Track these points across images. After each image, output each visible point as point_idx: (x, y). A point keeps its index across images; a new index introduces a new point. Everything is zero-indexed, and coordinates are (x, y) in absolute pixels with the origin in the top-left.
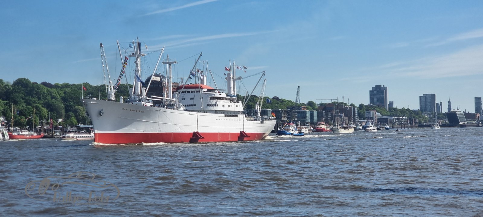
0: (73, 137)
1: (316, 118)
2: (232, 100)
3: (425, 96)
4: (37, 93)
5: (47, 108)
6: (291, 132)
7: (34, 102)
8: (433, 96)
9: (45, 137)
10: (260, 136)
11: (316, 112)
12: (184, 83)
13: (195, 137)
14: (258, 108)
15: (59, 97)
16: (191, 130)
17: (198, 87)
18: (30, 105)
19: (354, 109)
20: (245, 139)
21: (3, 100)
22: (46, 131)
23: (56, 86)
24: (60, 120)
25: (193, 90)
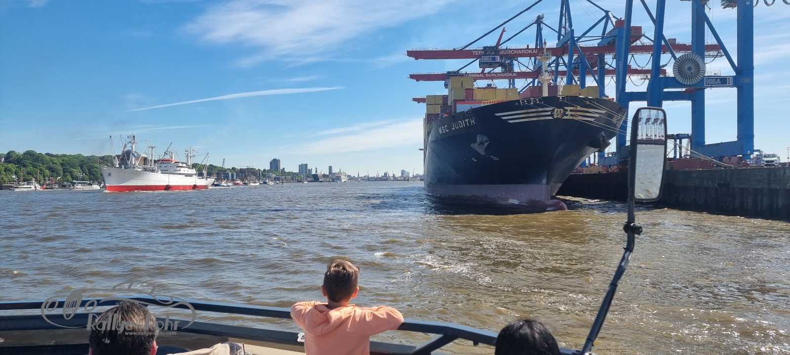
0: (80, 188)
1: (235, 177)
2: (189, 168)
3: (302, 165)
4: (41, 160)
5: (49, 170)
6: (223, 184)
7: (39, 166)
8: (306, 165)
9: (47, 188)
10: (206, 187)
11: (235, 174)
12: (161, 158)
13: (167, 188)
14: (205, 172)
15: (58, 163)
16: (165, 184)
17: (169, 161)
18: (36, 168)
19: (259, 172)
20: (197, 188)
21: (15, 164)
22: (47, 185)
23: (56, 156)
24: (59, 178)
25: (166, 162)
